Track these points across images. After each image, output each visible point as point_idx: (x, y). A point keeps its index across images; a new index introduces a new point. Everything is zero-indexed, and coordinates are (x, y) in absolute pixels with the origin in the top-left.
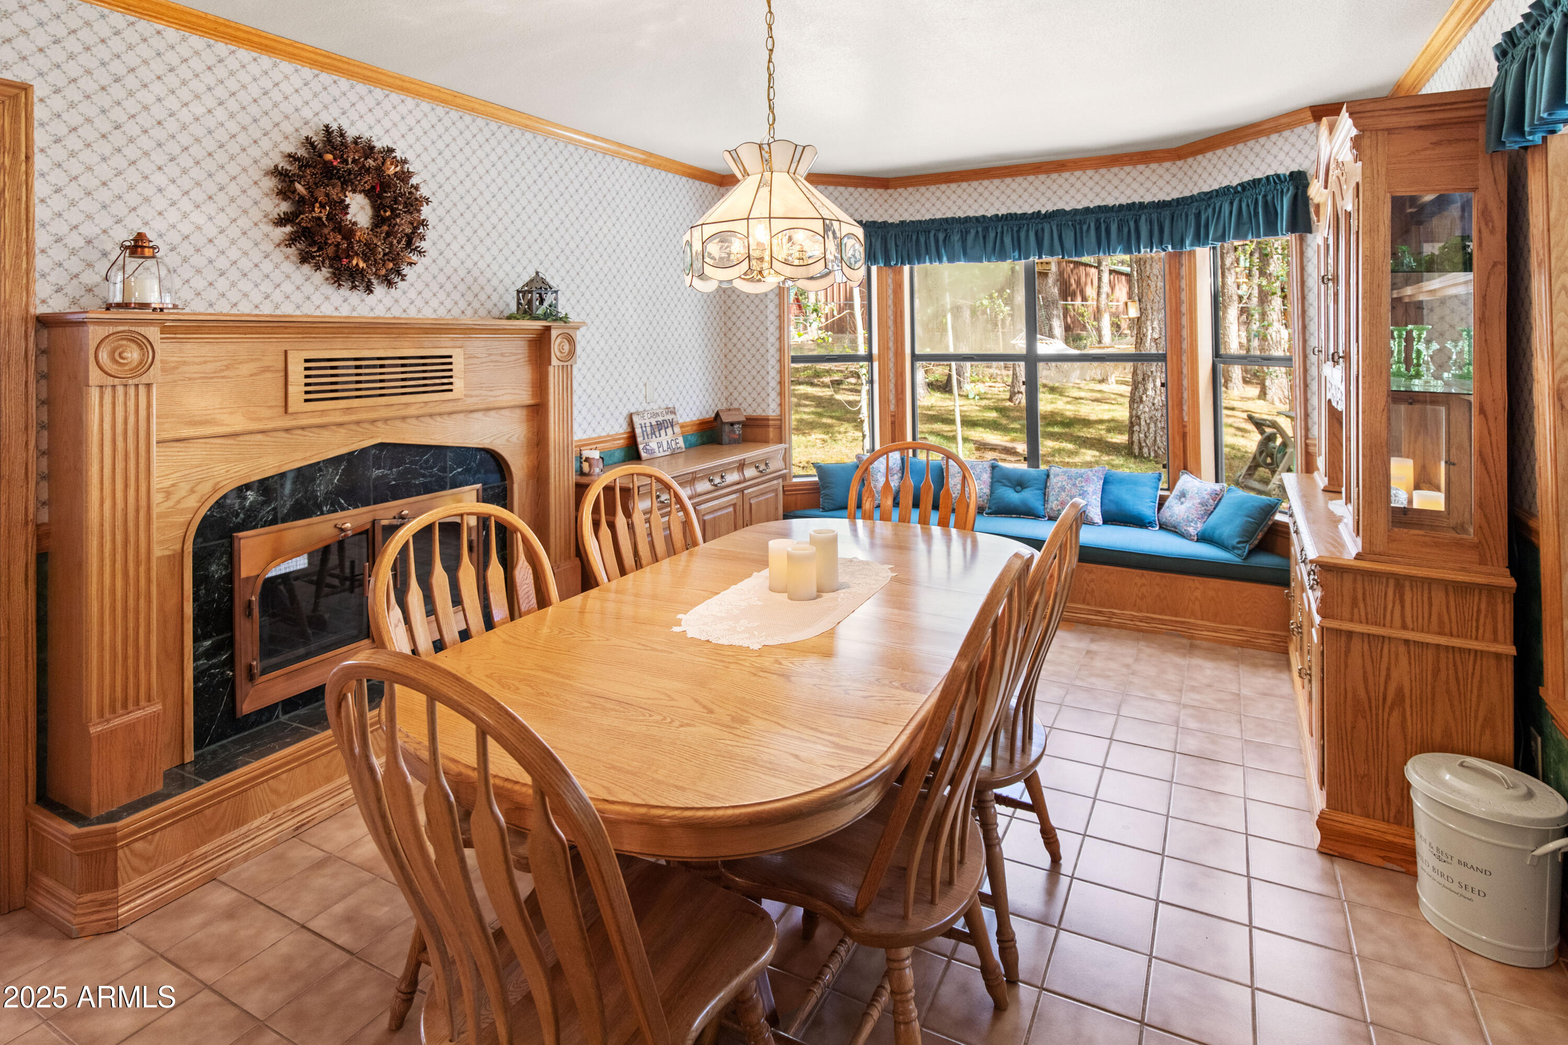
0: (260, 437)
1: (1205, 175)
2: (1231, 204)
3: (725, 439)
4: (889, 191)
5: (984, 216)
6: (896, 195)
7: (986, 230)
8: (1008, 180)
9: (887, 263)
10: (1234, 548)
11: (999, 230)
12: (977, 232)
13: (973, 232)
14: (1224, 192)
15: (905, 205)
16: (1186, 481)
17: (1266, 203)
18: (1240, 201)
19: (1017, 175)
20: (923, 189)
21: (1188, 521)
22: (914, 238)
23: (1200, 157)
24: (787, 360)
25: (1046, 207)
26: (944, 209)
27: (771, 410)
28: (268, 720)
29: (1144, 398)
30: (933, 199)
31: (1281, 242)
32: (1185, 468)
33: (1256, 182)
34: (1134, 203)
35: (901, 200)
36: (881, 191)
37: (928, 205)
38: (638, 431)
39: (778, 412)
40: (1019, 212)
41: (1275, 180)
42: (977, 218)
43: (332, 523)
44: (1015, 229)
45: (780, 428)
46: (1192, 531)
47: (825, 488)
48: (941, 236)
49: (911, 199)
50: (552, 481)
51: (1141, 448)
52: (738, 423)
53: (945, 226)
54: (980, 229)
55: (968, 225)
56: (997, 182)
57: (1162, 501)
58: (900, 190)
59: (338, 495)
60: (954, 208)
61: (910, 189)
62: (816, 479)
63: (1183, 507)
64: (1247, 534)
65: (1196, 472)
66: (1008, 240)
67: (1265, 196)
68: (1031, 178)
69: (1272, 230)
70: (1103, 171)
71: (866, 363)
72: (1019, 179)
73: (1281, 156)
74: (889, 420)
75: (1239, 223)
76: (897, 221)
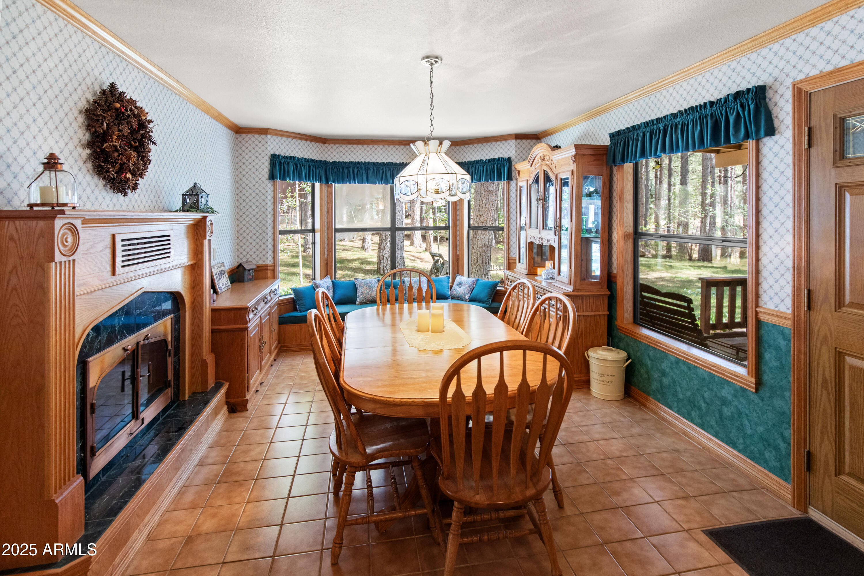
0: (100, 292)
1: (469, 154)
2: (483, 167)
3: (246, 279)
4: (326, 145)
6: (329, 147)
7: (378, 169)
8: (387, 146)
9: (327, 182)
10: (486, 301)
12: (374, 170)
13: (372, 170)
14: (480, 162)
15: (335, 153)
16: (459, 278)
17: (497, 168)
18: (487, 166)
19: (390, 145)
20: (344, 146)
21: (465, 294)
22: (341, 170)
23: (467, 146)
24: (278, 233)
26: (355, 157)
27: (269, 261)
28: (97, 482)
30: (349, 152)
31: (502, 184)
32: (458, 273)
33: (494, 160)
35: (332, 150)
36: (322, 144)
37: (346, 154)
38: (215, 277)
39: (272, 262)
41: (503, 159)
42: (374, 163)
43: (121, 348)
45: (274, 270)
46: (467, 297)
47: (299, 300)
48: (356, 170)
49: (337, 150)
50: (204, 309)
52: (252, 269)
53: (358, 166)
55: (369, 166)
57: (451, 287)
58: (332, 145)
59: (123, 328)
60: (360, 157)
61: (337, 145)
62: (293, 296)
63: (462, 288)
64: (490, 295)
65: (463, 275)
67: (498, 165)
68: (397, 147)
69: (499, 178)
71: (311, 234)
72: (392, 147)
73: (501, 150)
74: (325, 262)
75: (486, 175)
76: (331, 161)
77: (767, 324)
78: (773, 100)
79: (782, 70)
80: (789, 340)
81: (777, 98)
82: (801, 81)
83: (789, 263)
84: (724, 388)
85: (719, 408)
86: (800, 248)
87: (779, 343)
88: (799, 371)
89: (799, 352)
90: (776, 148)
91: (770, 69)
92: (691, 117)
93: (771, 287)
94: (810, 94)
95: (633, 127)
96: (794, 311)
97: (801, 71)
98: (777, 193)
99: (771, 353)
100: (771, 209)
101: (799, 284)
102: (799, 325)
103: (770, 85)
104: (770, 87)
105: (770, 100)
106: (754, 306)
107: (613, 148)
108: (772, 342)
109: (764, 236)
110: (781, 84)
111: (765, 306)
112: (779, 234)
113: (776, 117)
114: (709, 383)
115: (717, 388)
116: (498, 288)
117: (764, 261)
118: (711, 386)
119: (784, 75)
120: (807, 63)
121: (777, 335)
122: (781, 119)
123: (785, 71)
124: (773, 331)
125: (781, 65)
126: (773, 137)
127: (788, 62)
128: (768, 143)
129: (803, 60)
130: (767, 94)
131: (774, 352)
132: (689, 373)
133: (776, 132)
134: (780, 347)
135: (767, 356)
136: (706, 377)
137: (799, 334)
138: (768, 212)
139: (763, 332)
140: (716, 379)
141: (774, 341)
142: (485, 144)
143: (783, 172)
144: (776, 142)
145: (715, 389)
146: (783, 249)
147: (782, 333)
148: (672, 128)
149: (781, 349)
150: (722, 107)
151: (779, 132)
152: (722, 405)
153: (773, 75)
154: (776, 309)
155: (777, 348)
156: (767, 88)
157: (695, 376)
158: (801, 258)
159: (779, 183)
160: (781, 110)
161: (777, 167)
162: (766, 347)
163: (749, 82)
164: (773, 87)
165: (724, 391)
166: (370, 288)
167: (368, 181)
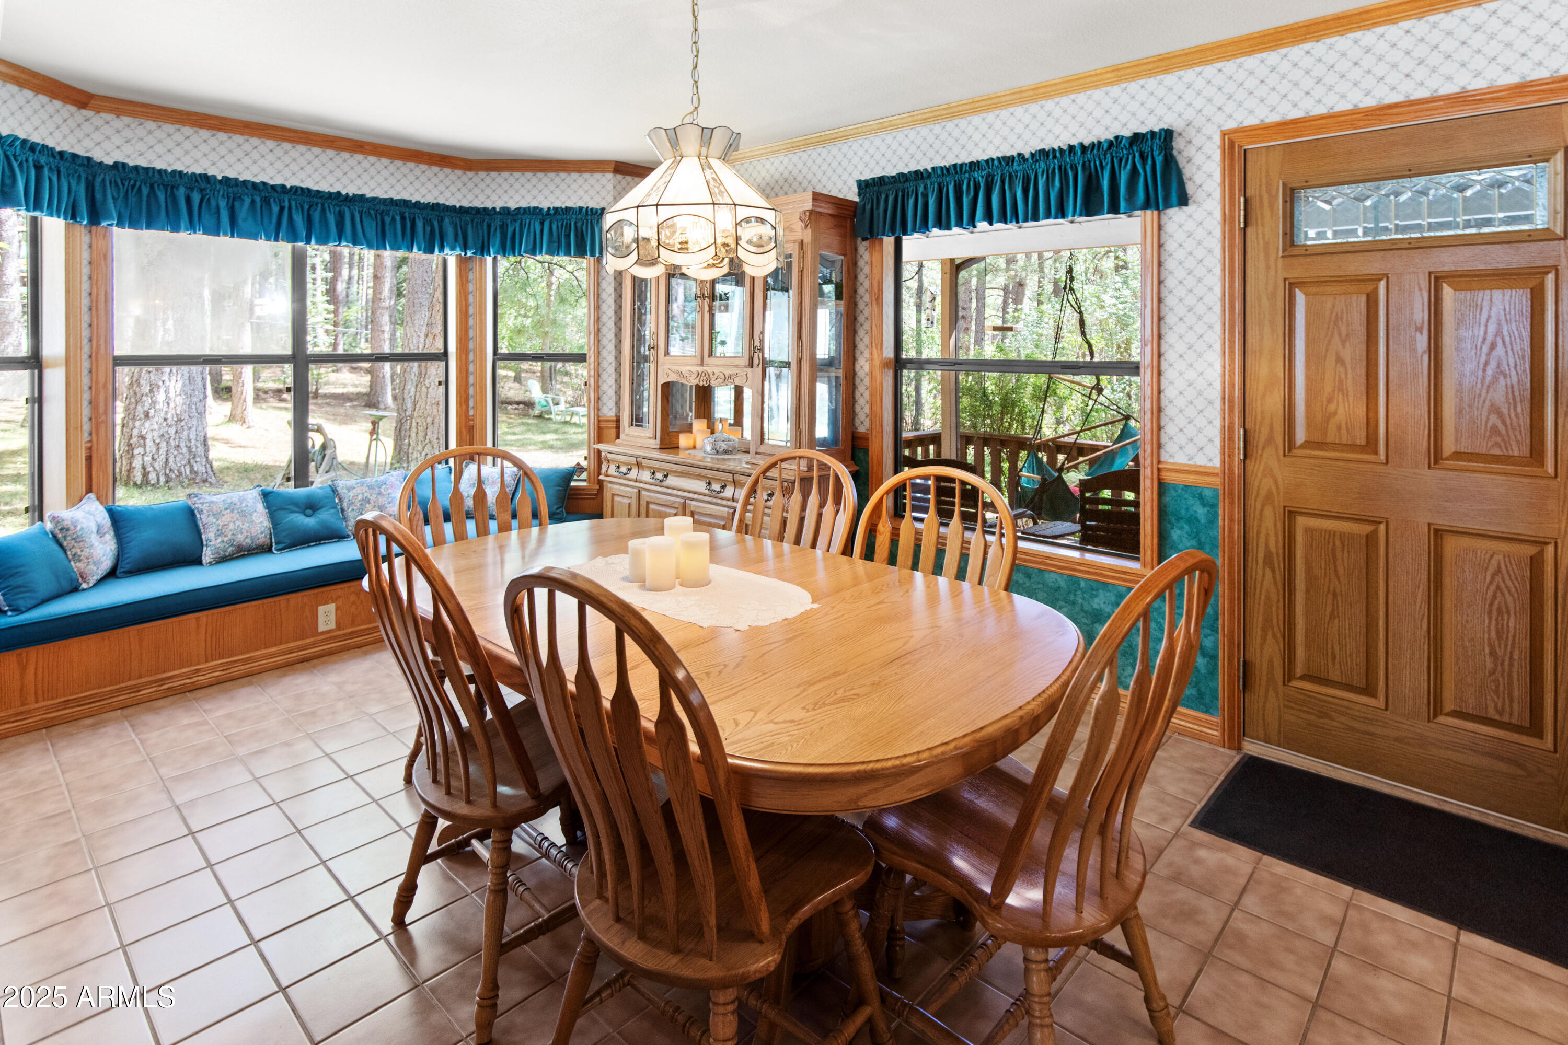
1: (500, 192)
2: (542, 223)
4: (87, 112)
5: (264, 184)
6: (99, 120)
7: (266, 201)
8: (288, 146)
9: (96, 220)
11: (286, 204)
12: (253, 202)
13: (247, 201)
14: (535, 212)
17: (576, 228)
18: (551, 223)
20: (150, 123)
22: (145, 191)
23: (494, 174)
25: (350, 189)
26: (189, 159)
29: (152, 412)
30: (170, 142)
33: (566, 210)
34: (438, 204)
35: (107, 130)
36: (72, 109)
37: (160, 148)
40: (315, 188)
41: (588, 212)
42: (254, 185)
44: (306, 207)
48: (196, 197)
49: (128, 132)
51: (145, 474)
53: (203, 185)
54: (258, 199)
55: (237, 190)
56: (270, 144)
58: (107, 115)
60: (207, 162)
64: (560, 501)
66: (299, 220)
67: (575, 223)
70: (399, 163)
71: (28, 371)
75: (550, 241)
76: (109, 161)
77: (1175, 487)
78: (1185, 154)
79: (1200, 111)
80: (1214, 506)
81: (1190, 151)
82: (1235, 131)
83: (1215, 393)
84: (1096, 596)
85: (1088, 628)
86: (1232, 372)
87: (1196, 512)
88: (1231, 549)
89: (1231, 520)
90: (1190, 226)
91: (1180, 106)
92: (1043, 165)
93: (1181, 430)
94: (1245, 150)
95: (917, 172)
96: (1223, 462)
97: (1230, 116)
98: (1191, 291)
99: (1182, 528)
100: (1181, 314)
101: (1232, 424)
102: (1231, 481)
103: (1179, 130)
104: (1180, 134)
105: (1179, 152)
106: (1155, 461)
107: (868, 207)
108: (1183, 512)
109: (1170, 355)
110: (1198, 131)
111: (1171, 460)
112: (1195, 351)
113: (1190, 179)
114: (1069, 593)
115: (1083, 598)
116: (573, 484)
117: (1169, 392)
118: (1072, 597)
119: (1203, 119)
120: (1240, 106)
121: (1191, 501)
122: (1198, 182)
123: (1204, 112)
124: (1186, 496)
125: (1199, 103)
126: (1184, 208)
127: (1210, 100)
128: (1175, 216)
129: (1235, 101)
130: (1174, 144)
131: (1187, 527)
132: (1028, 584)
133: (1190, 201)
134: (1196, 519)
135: (1175, 534)
136: (1063, 584)
137: (1231, 494)
138: (1176, 319)
139: (1167, 499)
140: (1083, 584)
141: (1187, 509)
142: (540, 175)
143: (1201, 261)
144: (1190, 216)
145: (1080, 601)
146: (1201, 374)
147: (1201, 497)
148: (1003, 182)
149: (1198, 521)
150: (1105, 155)
151: (1194, 202)
152: (1093, 623)
153: (1186, 116)
154: (1191, 463)
155: (1192, 520)
156: (1175, 135)
157: (1041, 586)
158: (1234, 385)
159: (1194, 276)
160: (1198, 169)
161: (1191, 254)
162: (1173, 520)
163: (1143, 123)
164: (1184, 134)
165: (1096, 600)
166: (244, 515)
167: (235, 229)
